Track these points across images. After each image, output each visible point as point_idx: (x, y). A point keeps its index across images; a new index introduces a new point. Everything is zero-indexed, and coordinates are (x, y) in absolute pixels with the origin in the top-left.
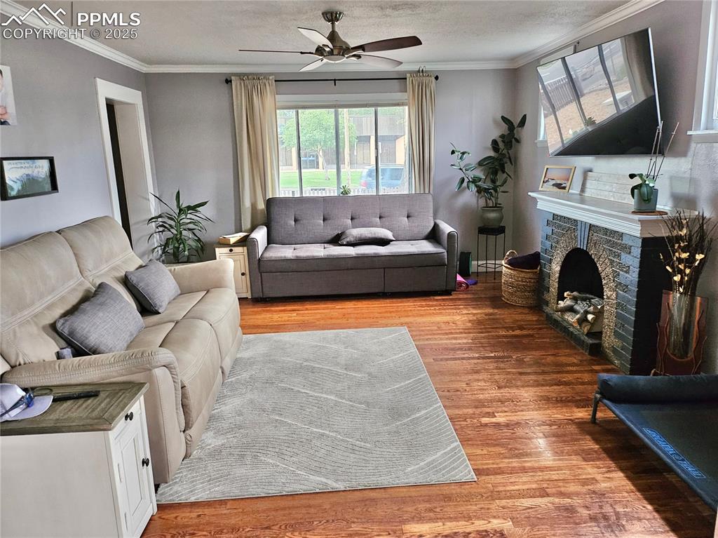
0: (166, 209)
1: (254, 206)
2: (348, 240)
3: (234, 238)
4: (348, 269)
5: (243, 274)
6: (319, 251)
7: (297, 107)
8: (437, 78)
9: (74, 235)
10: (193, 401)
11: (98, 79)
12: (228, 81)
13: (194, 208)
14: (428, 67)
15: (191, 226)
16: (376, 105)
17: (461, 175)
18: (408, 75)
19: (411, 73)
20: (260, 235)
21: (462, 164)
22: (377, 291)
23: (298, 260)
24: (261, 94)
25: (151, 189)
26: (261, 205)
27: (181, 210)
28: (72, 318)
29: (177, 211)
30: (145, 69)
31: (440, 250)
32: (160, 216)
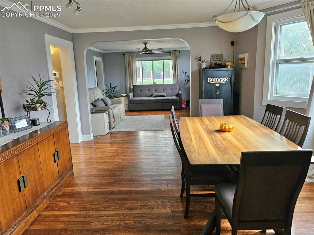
0: (107, 88)
1: (130, 87)
2: (154, 96)
3: (124, 95)
4: (153, 103)
5: (126, 104)
6: (146, 98)
7: (142, 61)
8: (179, 52)
9: (93, 90)
10: (115, 117)
11: (94, 57)
12: (124, 54)
13: (114, 88)
14: (177, 49)
15: (114, 92)
16: (163, 60)
17: (185, 78)
18: (171, 52)
19: (172, 51)
20: (131, 95)
21: (186, 76)
22: (160, 109)
23: (140, 100)
24: (132, 57)
25: (104, 83)
26: (132, 87)
27: (111, 88)
28: (95, 102)
29: (110, 88)
30: (103, 52)
31: (177, 98)
32: (106, 90)
